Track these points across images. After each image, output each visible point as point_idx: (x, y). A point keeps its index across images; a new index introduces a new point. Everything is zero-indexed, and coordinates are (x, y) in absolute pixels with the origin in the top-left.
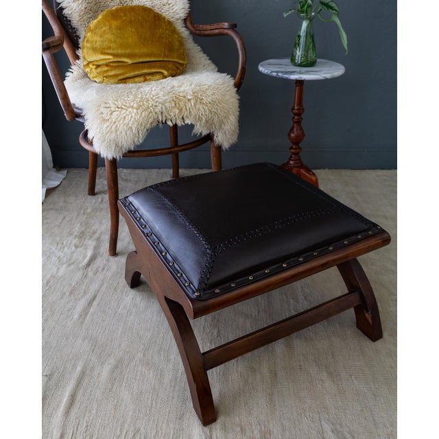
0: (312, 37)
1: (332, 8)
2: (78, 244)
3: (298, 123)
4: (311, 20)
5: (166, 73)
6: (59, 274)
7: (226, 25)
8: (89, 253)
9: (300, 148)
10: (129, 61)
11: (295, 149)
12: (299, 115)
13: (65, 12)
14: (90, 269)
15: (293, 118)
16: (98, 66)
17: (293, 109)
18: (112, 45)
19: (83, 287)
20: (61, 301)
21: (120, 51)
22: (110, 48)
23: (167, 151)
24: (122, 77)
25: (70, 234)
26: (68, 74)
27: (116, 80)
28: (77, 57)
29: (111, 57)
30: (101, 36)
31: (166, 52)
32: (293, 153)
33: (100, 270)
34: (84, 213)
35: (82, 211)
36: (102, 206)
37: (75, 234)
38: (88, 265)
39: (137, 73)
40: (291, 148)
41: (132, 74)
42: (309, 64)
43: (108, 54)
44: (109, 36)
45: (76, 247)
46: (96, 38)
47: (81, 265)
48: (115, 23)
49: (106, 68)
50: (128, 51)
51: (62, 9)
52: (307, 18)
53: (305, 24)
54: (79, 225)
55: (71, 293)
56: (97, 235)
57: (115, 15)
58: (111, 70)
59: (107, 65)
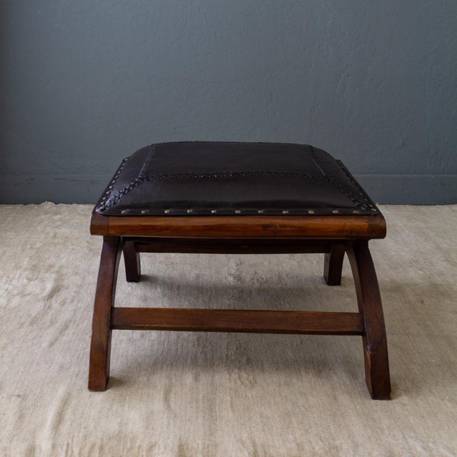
2: (31, 276)
6: (10, 305)
8: (49, 286)
14: (53, 300)
19: (49, 317)
20: (20, 330)
25: (17, 267)
33: (68, 301)
34: (32, 248)
35: (29, 246)
36: (56, 241)
37: (24, 267)
38: (51, 296)
45: (30, 280)
47: (40, 296)
54: (27, 259)
55: (32, 323)
56: (56, 269)
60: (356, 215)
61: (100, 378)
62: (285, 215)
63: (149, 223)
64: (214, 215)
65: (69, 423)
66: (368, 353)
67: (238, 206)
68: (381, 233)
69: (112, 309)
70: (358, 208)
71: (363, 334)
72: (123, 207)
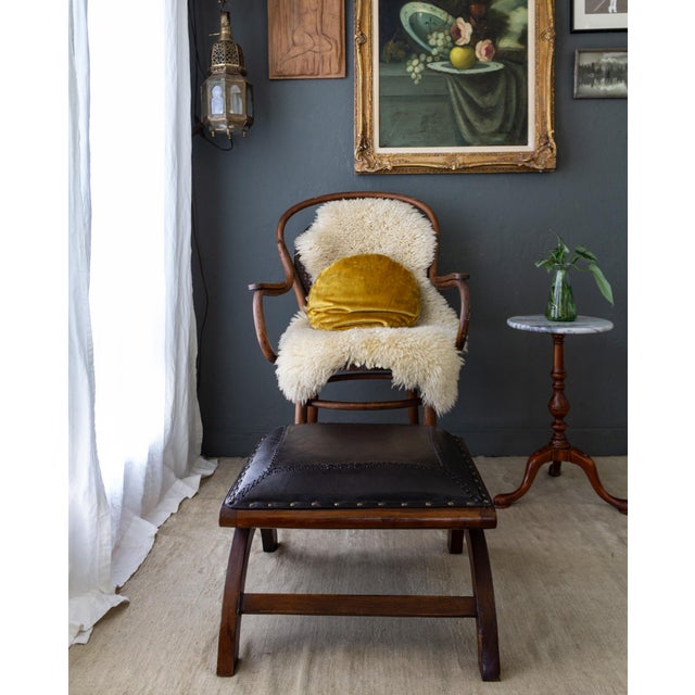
0: (570, 288)
1: (590, 257)
3: (561, 390)
4: (567, 269)
5: (385, 323)
7: (457, 276)
9: (565, 424)
10: (349, 310)
11: (559, 425)
12: (561, 380)
13: (301, 259)
15: (554, 385)
16: (318, 313)
17: (553, 372)
18: (337, 292)
21: (342, 299)
22: (332, 295)
23: (361, 405)
24: (337, 325)
26: (293, 319)
27: (331, 327)
28: (306, 303)
29: (331, 304)
30: (328, 283)
31: (393, 303)
32: (557, 430)
39: (354, 321)
40: (554, 424)
41: (349, 322)
42: (569, 319)
43: (330, 301)
44: (336, 284)
46: (323, 285)
48: (344, 271)
49: (324, 315)
50: (351, 299)
51: (299, 256)
52: (561, 269)
53: (560, 275)
57: (347, 263)
58: (328, 317)
59: (326, 312)
60: (469, 507)
61: (230, 661)
62: (404, 507)
63: (276, 516)
64: (337, 508)
65: (317, 681)
66: (480, 636)
67: (360, 499)
68: (493, 524)
69: (242, 594)
70: (472, 499)
71: (476, 616)
72: (252, 500)
